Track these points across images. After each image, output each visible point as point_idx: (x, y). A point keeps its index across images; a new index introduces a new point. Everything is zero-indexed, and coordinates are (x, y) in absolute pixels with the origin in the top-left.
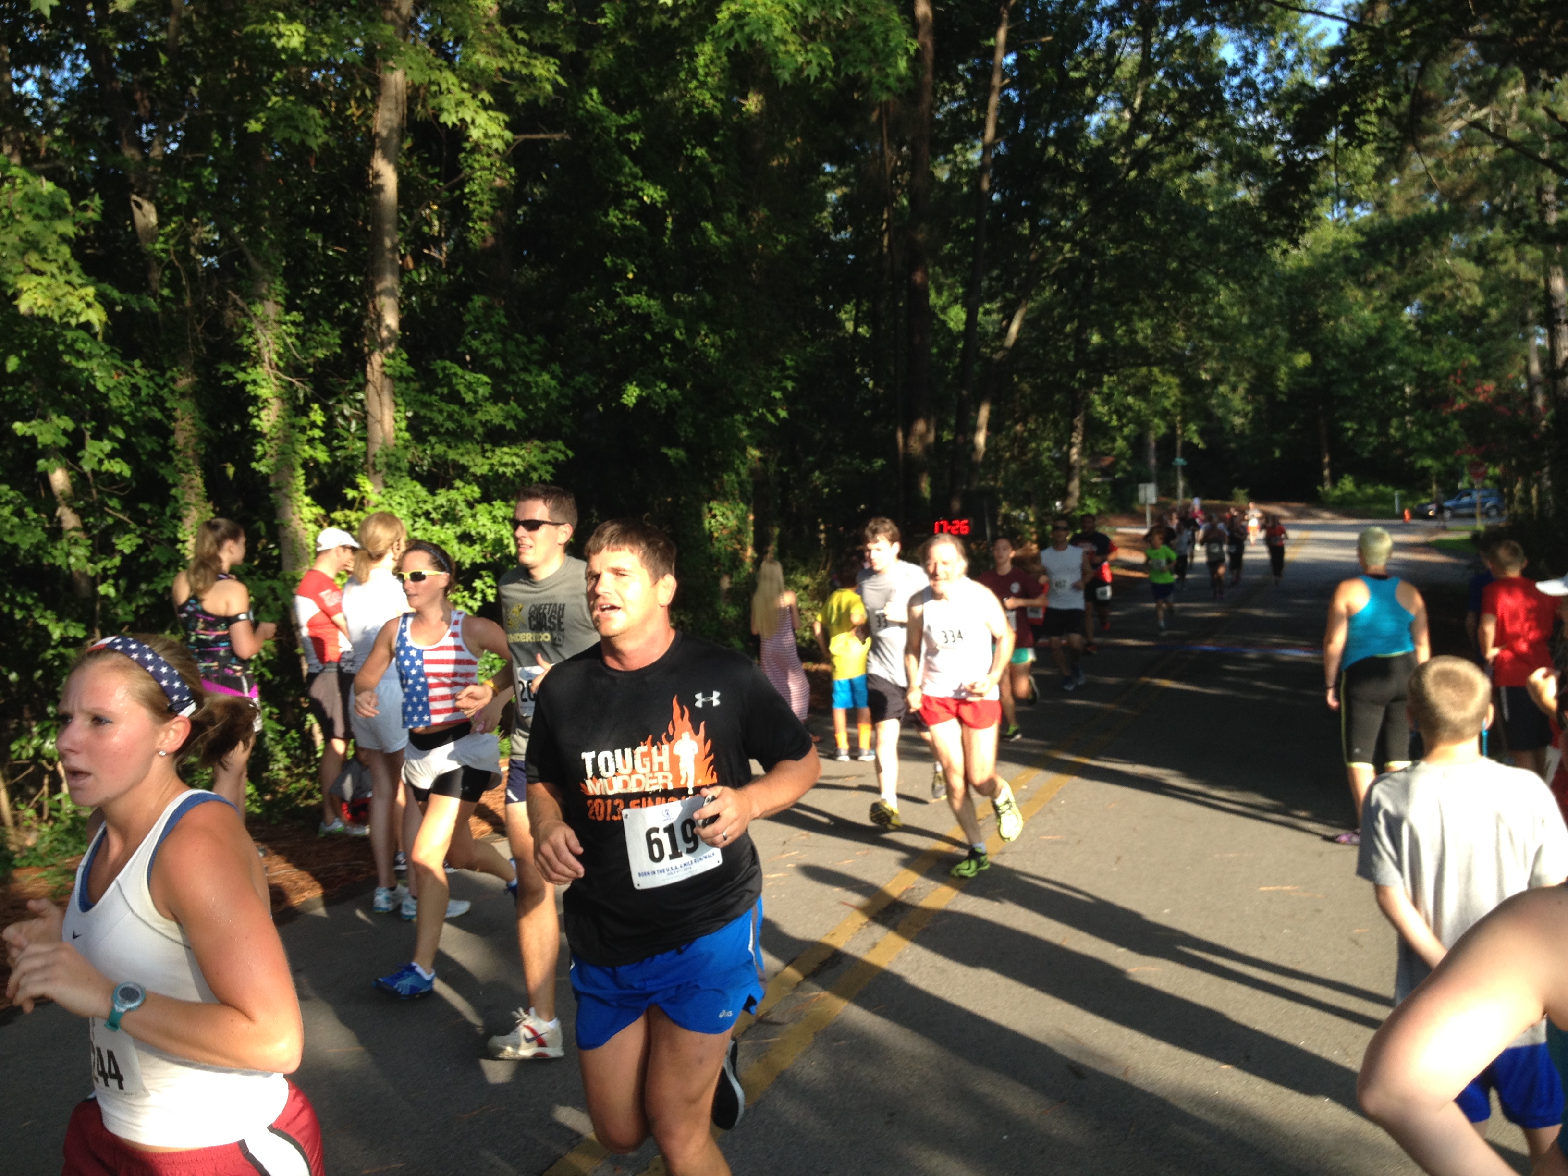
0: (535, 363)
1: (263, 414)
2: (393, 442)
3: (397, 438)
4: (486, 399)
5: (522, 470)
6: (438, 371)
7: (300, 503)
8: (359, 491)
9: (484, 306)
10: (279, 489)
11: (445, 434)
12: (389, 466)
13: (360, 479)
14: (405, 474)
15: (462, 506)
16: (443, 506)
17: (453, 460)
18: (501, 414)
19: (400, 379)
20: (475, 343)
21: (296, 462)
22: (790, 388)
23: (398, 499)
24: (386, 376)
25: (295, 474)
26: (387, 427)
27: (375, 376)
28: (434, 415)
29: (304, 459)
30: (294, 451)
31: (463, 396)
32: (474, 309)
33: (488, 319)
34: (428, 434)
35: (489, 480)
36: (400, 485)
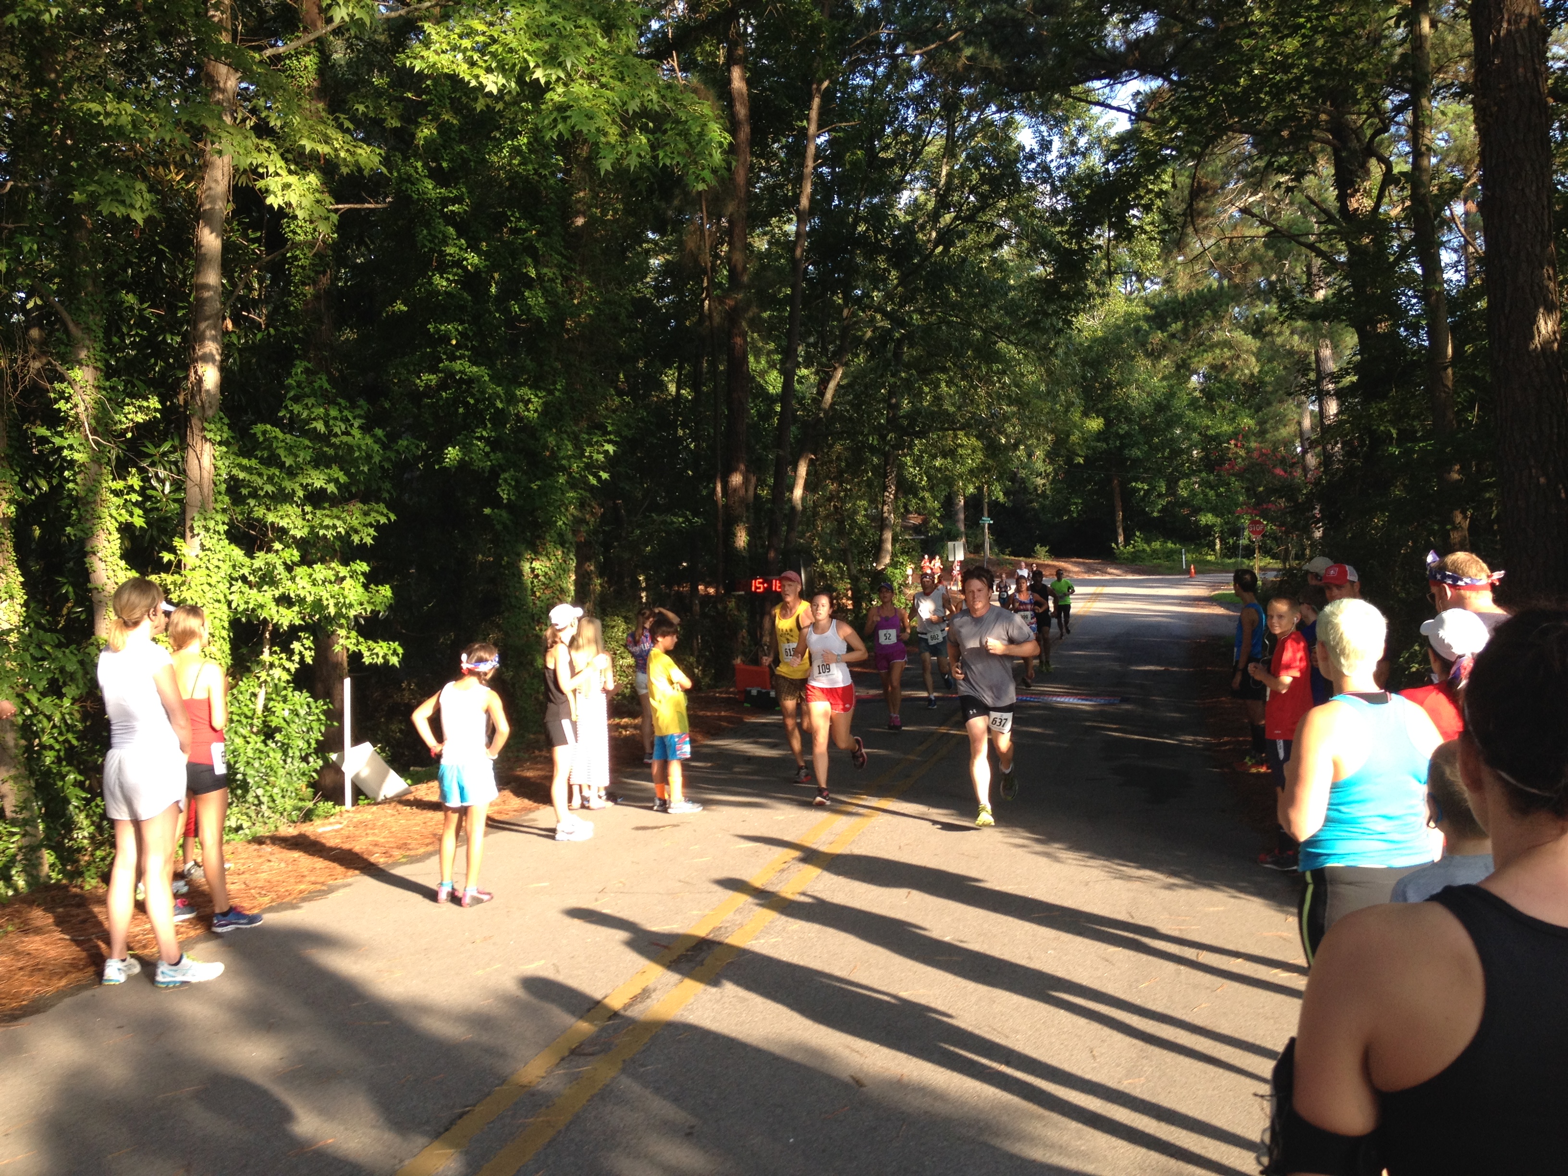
1: (79, 478)
2: (211, 505)
3: (216, 500)
4: (307, 463)
5: (343, 533)
6: (259, 435)
7: (115, 568)
8: (176, 554)
9: (307, 371)
10: (94, 553)
11: (265, 496)
12: (207, 530)
13: (177, 542)
14: (224, 537)
15: (280, 569)
16: (261, 569)
17: (272, 524)
18: (322, 477)
19: (220, 443)
20: (296, 408)
21: (112, 526)
22: (611, 452)
23: (216, 563)
24: (206, 440)
25: (111, 538)
26: (206, 490)
27: (195, 439)
28: (255, 478)
29: (121, 523)
30: (111, 515)
31: (283, 459)
32: (296, 374)
33: (311, 383)
34: (246, 497)
35: (308, 542)
36: (218, 548)
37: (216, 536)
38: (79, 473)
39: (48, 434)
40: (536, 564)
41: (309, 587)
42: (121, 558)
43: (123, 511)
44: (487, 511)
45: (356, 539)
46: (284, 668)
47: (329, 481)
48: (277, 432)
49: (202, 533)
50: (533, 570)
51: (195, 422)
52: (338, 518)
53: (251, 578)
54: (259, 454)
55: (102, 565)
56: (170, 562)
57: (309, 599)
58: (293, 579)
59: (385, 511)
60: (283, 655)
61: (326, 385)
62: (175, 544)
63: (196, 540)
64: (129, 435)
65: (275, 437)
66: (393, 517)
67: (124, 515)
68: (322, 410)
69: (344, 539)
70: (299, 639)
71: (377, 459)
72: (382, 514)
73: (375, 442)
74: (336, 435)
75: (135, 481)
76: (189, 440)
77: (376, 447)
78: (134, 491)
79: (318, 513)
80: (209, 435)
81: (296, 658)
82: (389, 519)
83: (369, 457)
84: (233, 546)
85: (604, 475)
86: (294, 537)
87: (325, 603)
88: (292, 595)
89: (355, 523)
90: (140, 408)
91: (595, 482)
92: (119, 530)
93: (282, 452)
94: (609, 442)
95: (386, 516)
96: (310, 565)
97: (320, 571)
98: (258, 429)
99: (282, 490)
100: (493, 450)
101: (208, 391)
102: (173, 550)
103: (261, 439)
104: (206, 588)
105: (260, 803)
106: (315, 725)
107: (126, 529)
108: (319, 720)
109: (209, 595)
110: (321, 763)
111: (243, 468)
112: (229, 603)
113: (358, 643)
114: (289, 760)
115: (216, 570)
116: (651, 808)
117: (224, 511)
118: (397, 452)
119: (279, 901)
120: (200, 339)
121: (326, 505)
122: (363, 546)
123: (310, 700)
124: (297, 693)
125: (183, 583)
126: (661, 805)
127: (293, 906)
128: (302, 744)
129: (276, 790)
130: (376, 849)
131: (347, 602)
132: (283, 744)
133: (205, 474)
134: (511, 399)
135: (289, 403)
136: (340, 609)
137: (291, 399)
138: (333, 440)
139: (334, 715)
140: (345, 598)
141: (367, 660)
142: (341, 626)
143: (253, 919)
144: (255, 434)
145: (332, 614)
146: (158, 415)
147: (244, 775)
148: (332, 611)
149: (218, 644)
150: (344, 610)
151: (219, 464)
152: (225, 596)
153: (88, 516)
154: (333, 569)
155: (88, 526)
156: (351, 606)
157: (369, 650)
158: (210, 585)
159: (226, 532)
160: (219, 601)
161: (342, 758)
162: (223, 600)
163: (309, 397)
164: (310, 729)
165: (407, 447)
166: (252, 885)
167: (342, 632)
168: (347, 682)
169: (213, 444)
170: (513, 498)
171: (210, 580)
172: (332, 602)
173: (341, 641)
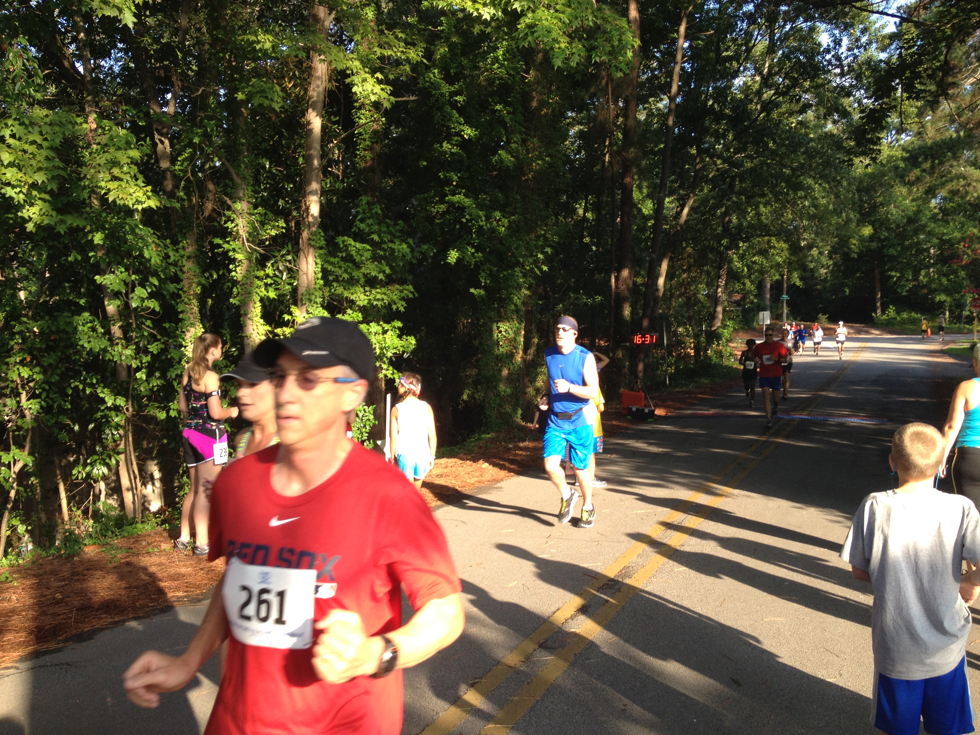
0: (398, 237)
1: (238, 269)
2: (313, 286)
3: (316, 283)
4: (367, 260)
5: (387, 303)
6: (340, 243)
7: (258, 324)
8: (292, 315)
9: (368, 203)
10: (246, 315)
11: (342, 281)
12: (310, 301)
13: (293, 309)
14: (319, 305)
17: (347, 297)
18: (376, 269)
19: (319, 248)
20: (362, 226)
21: (257, 299)
22: (549, 253)
24: (311, 246)
25: (256, 306)
26: (310, 277)
27: (304, 246)
28: (337, 270)
29: (261, 297)
30: (256, 292)
31: (355, 258)
32: (362, 205)
33: (370, 210)
34: (333, 281)
35: (368, 309)
37: (315, 305)
38: (239, 266)
39: (221, 242)
40: (501, 324)
42: (261, 318)
43: (263, 289)
44: (472, 290)
45: (395, 307)
47: (380, 272)
48: (351, 241)
49: (307, 303)
51: (304, 235)
52: (385, 294)
54: (340, 255)
55: (250, 322)
56: (288, 321)
59: (412, 290)
61: (380, 212)
62: (291, 310)
63: (304, 308)
64: (267, 243)
65: (350, 244)
66: (416, 293)
67: (263, 292)
68: (377, 227)
69: (388, 307)
71: (409, 257)
72: (410, 292)
73: (408, 247)
74: (385, 243)
75: (270, 271)
76: (301, 246)
77: (408, 250)
78: (269, 277)
79: (373, 291)
80: (313, 243)
82: (414, 295)
83: (404, 256)
84: (325, 311)
85: (545, 268)
86: (359, 306)
89: (394, 297)
90: (273, 227)
91: (539, 272)
92: (262, 300)
93: (353, 253)
95: (412, 293)
96: (368, 323)
97: (374, 327)
98: (340, 239)
99: (352, 277)
100: (477, 252)
101: (312, 216)
102: (290, 313)
103: (342, 246)
111: (332, 264)
117: (320, 290)
118: (421, 252)
120: (308, 183)
121: (378, 286)
131: (387, 346)
133: (310, 267)
134: (489, 219)
135: (358, 223)
136: (383, 351)
137: (359, 220)
138: (383, 246)
140: (386, 343)
142: (384, 363)
144: (338, 242)
146: (284, 231)
151: (318, 261)
153: (243, 292)
154: (381, 326)
155: (242, 298)
159: (321, 303)
161: (384, 444)
163: (369, 218)
165: (427, 250)
167: (384, 366)
169: (315, 249)
170: (488, 281)
172: (378, 346)
173: (384, 372)
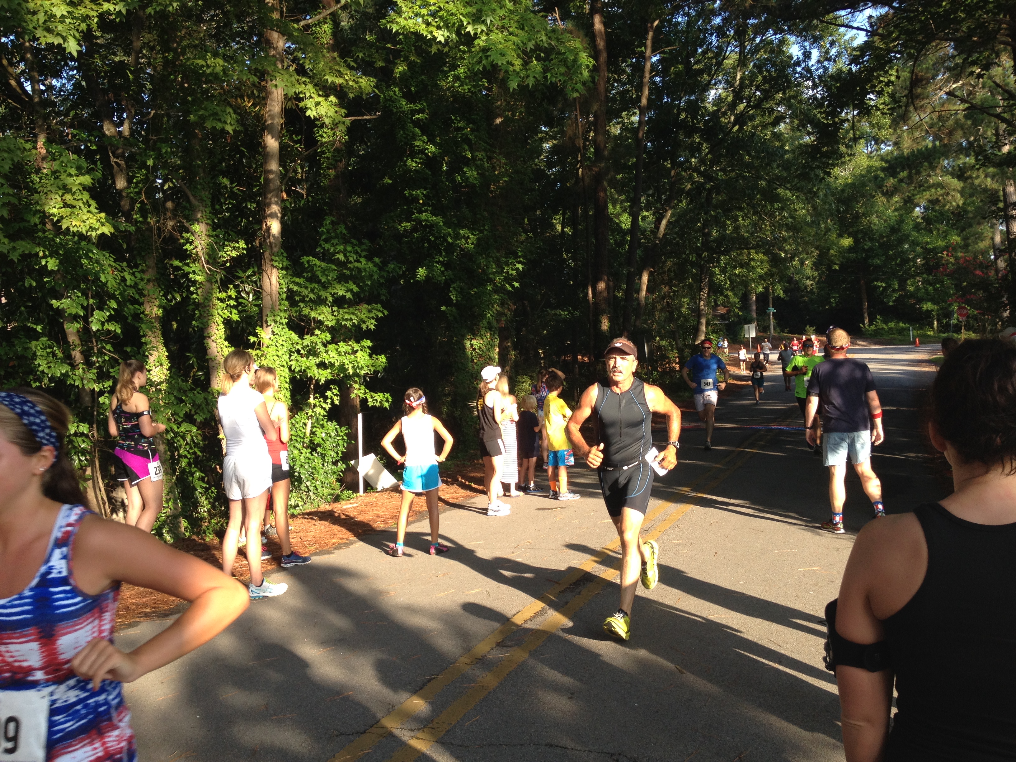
0: (364, 257)
1: (199, 291)
2: (278, 307)
3: (280, 304)
4: (333, 280)
5: (356, 323)
6: (305, 263)
7: (222, 346)
8: (258, 337)
9: (332, 223)
10: (209, 337)
11: (309, 301)
12: (276, 322)
13: (258, 330)
14: (285, 326)
15: (320, 346)
16: (308, 346)
17: (314, 318)
18: (343, 288)
19: (282, 269)
20: (327, 246)
21: (219, 320)
22: (521, 269)
23: (281, 343)
24: (274, 267)
25: (219, 328)
26: (274, 298)
27: (267, 266)
28: (303, 290)
29: (225, 319)
30: (218, 314)
31: (320, 278)
32: (326, 225)
33: (335, 230)
34: (298, 302)
35: (335, 330)
36: (282, 333)
37: (281, 326)
38: (199, 288)
39: (180, 264)
40: (474, 342)
41: (336, 356)
42: (225, 340)
43: (226, 311)
44: (443, 308)
45: (364, 327)
46: (322, 407)
47: (347, 291)
48: (316, 261)
49: (273, 324)
50: (472, 345)
51: (267, 255)
52: (353, 314)
53: (302, 352)
54: (305, 275)
55: (214, 344)
56: (254, 342)
57: (337, 364)
58: (327, 352)
59: (381, 309)
60: (321, 399)
61: (344, 231)
62: (257, 331)
63: (269, 329)
64: (228, 264)
65: (315, 264)
66: (386, 313)
67: (227, 314)
68: (342, 247)
69: (358, 327)
70: (330, 389)
71: (376, 277)
72: (380, 311)
73: (374, 266)
74: (351, 262)
75: (232, 293)
76: (264, 267)
77: (375, 269)
78: (232, 299)
79: (341, 310)
80: (276, 264)
81: (329, 401)
82: (384, 314)
83: (371, 276)
84: (291, 332)
85: (516, 284)
86: (327, 326)
87: (347, 366)
88: (327, 362)
89: (363, 317)
90: (234, 248)
91: (510, 289)
92: (223, 323)
93: (319, 274)
94: (519, 262)
95: (382, 312)
96: (336, 344)
97: (343, 347)
98: (305, 259)
99: (319, 297)
100: (446, 270)
101: (274, 236)
102: (256, 335)
103: (307, 266)
104: (276, 358)
105: (309, 490)
106: (341, 442)
107: (228, 322)
108: (343, 439)
109: (278, 362)
110: (344, 466)
111: (296, 284)
112: (290, 368)
113: (365, 393)
114: (326, 464)
115: (281, 347)
116: (547, 497)
117: (285, 311)
118: (388, 272)
119: (321, 549)
120: (269, 205)
121: (346, 306)
122: (369, 330)
123: (337, 427)
124: (329, 423)
125: (262, 355)
126: (553, 495)
127: (329, 553)
128: (332, 453)
129: (318, 483)
130: (378, 519)
131: (360, 365)
132: (322, 454)
133: (274, 288)
134: (457, 236)
135: (322, 243)
136: (356, 370)
137: (323, 240)
138: (349, 265)
139: (352, 436)
140: (358, 363)
141: (370, 404)
142: (356, 382)
143: (305, 559)
144: (303, 262)
145: (351, 373)
146: (245, 252)
147: (299, 473)
148: (351, 371)
149: (283, 393)
150: (358, 371)
151: (282, 281)
152: (287, 363)
153: (205, 315)
154: (350, 345)
155: (205, 320)
156: (362, 368)
157: (372, 397)
158: (278, 356)
159: (287, 324)
160: (283, 366)
161: (357, 463)
162: (286, 365)
163: (334, 239)
164: (338, 445)
165: (393, 269)
166: (305, 539)
167: (356, 386)
168: (360, 416)
169: (278, 269)
170: (459, 299)
171: (278, 353)
172: (350, 366)
173: (355, 391)
